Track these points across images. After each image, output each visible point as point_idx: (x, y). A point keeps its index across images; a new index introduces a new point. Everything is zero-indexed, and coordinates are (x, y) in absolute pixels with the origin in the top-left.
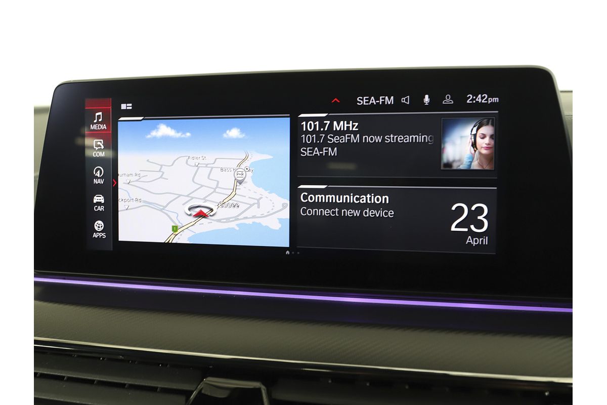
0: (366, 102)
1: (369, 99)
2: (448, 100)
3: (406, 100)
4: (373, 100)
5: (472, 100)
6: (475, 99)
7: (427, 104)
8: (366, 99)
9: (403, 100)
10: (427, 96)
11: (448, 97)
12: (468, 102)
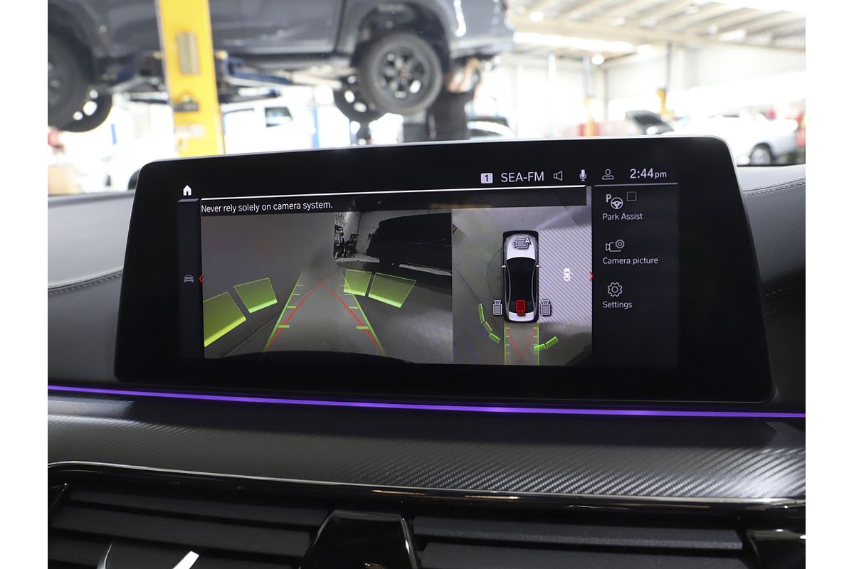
0: (511, 179)
1: (515, 175)
2: (608, 175)
3: (559, 176)
4: (520, 177)
5: (636, 175)
6: (639, 174)
7: (583, 180)
8: (511, 175)
9: (556, 176)
10: (583, 171)
11: (608, 172)
12: (631, 177)
